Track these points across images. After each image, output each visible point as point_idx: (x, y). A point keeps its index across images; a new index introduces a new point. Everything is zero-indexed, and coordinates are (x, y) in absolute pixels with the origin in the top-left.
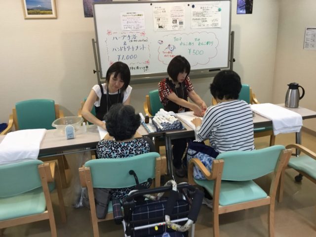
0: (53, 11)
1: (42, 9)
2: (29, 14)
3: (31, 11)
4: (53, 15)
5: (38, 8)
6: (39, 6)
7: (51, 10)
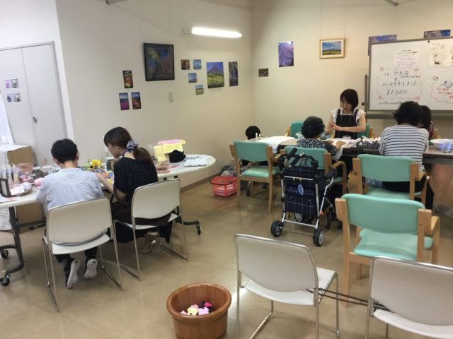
0: (342, 52)
1: (333, 50)
2: (323, 54)
3: (325, 52)
4: (342, 55)
5: (330, 50)
6: (332, 48)
7: (340, 51)
